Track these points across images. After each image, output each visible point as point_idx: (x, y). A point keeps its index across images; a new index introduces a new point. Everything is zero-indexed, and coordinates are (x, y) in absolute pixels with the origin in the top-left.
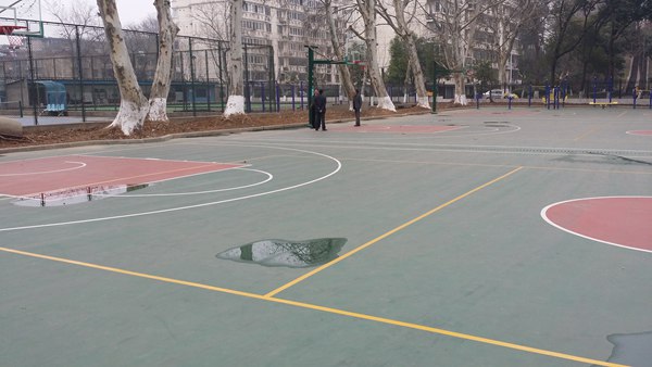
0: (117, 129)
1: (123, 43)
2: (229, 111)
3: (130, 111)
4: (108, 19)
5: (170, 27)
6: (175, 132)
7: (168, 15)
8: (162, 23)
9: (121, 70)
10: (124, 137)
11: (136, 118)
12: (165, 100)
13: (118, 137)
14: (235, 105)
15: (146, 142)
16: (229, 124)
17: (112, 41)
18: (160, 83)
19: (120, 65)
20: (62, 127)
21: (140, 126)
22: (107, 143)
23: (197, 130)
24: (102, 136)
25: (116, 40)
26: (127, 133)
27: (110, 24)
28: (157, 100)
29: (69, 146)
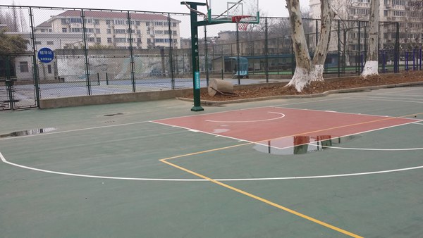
0: (292, 88)
1: (302, 26)
2: (366, 73)
3: (302, 74)
4: (293, 9)
5: (329, 13)
6: (329, 89)
7: (329, 4)
8: (324, 11)
9: (298, 46)
10: (298, 93)
11: (305, 80)
12: (322, 66)
13: (293, 93)
14: (371, 68)
15: (313, 97)
16: (367, 83)
17: (294, 25)
18: (320, 54)
19: (299, 42)
20: (254, 86)
21: (308, 85)
22: (287, 98)
23: (344, 87)
24: (282, 93)
25: (297, 24)
26: (299, 90)
27: (294, 13)
28: (317, 66)
29: (262, 100)
